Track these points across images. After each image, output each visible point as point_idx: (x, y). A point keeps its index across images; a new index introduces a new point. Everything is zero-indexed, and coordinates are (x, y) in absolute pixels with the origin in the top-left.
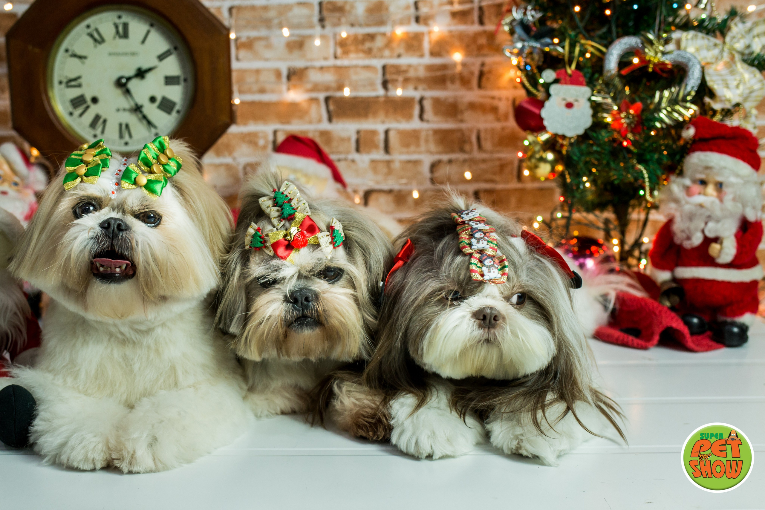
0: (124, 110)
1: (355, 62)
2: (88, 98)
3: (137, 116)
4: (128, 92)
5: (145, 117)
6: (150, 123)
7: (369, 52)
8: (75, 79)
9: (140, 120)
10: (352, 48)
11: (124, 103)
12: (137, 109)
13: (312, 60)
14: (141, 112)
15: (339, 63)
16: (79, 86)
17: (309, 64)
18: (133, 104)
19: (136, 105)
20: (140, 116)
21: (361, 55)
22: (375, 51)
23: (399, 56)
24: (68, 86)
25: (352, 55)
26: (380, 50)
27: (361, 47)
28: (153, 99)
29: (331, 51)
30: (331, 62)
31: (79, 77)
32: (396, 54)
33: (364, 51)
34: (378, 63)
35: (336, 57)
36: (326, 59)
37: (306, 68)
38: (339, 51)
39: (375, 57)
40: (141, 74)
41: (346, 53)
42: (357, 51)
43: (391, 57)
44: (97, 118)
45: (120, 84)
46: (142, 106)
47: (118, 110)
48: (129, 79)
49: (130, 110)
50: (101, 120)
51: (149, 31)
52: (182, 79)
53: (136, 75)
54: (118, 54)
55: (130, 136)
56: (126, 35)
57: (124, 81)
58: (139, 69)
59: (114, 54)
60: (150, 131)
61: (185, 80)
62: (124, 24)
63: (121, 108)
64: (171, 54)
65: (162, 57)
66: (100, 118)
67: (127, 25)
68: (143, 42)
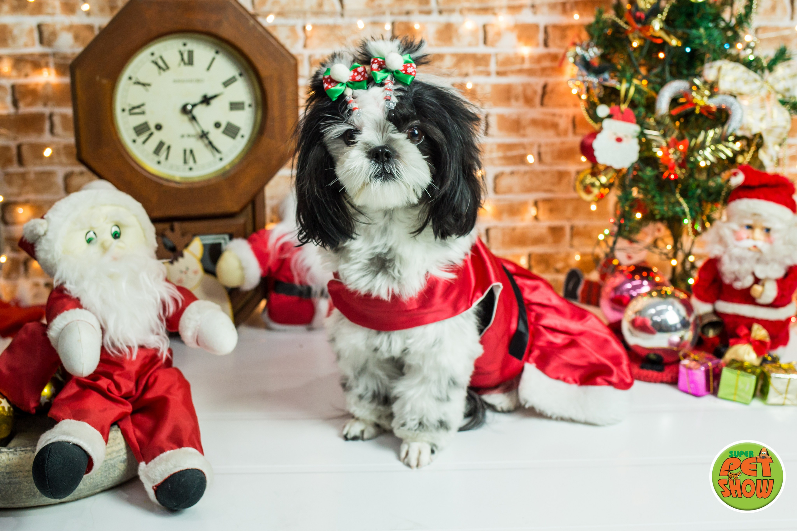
0: (190, 136)
2: (152, 125)
3: (203, 141)
4: (194, 118)
5: (210, 143)
6: (215, 149)
8: (138, 107)
9: (206, 146)
11: (191, 129)
14: (207, 138)
16: (143, 113)
18: (199, 131)
19: (203, 132)
20: (206, 142)
24: (131, 114)
28: (217, 125)
31: (142, 105)
32: (463, 73)
44: (161, 144)
45: (184, 110)
46: (208, 133)
47: (183, 136)
48: (194, 106)
49: (194, 136)
50: (165, 147)
51: (214, 59)
52: (246, 105)
53: (202, 102)
54: (183, 81)
55: (195, 162)
56: (191, 62)
57: (189, 107)
58: (205, 96)
59: (179, 81)
60: (214, 156)
61: (250, 105)
62: (189, 51)
63: (185, 134)
64: (236, 80)
65: (227, 84)
66: (164, 144)
67: (192, 51)
68: (208, 69)
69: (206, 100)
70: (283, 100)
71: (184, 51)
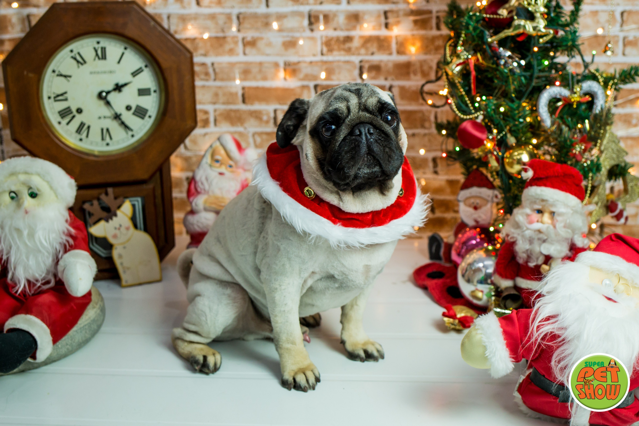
0: (105, 117)
1: (337, 58)
3: (117, 121)
4: (108, 103)
5: (123, 123)
6: (126, 127)
7: (349, 51)
8: (62, 95)
9: (120, 125)
10: (336, 47)
11: (105, 111)
12: (117, 117)
13: (303, 56)
14: (120, 119)
15: (325, 58)
16: (66, 100)
17: (301, 59)
18: (113, 112)
19: (116, 114)
20: (120, 122)
21: (343, 53)
22: (353, 50)
23: (373, 54)
24: (56, 101)
25: (335, 53)
26: (357, 49)
27: (342, 46)
28: (128, 108)
29: (319, 49)
30: (319, 58)
31: (66, 93)
32: (370, 52)
33: (344, 50)
34: (356, 59)
35: (322, 54)
36: (314, 55)
37: (299, 63)
38: (325, 49)
39: (353, 54)
40: (118, 88)
41: (330, 50)
42: (339, 49)
43: (366, 54)
44: (82, 124)
45: (101, 97)
46: (120, 115)
47: (100, 118)
48: (108, 93)
49: (109, 117)
50: (86, 127)
51: (123, 54)
52: (152, 90)
53: (115, 90)
54: (98, 73)
55: (111, 138)
56: (104, 57)
57: (104, 94)
58: (117, 85)
59: (95, 73)
60: (127, 133)
61: (155, 91)
62: (102, 48)
63: (102, 115)
64: (142, 71)
65: (135, 74)
66: (84, 125)
67: (105, 48)
68: (119, 62)
70: (181, 86)
71: (98, 48)
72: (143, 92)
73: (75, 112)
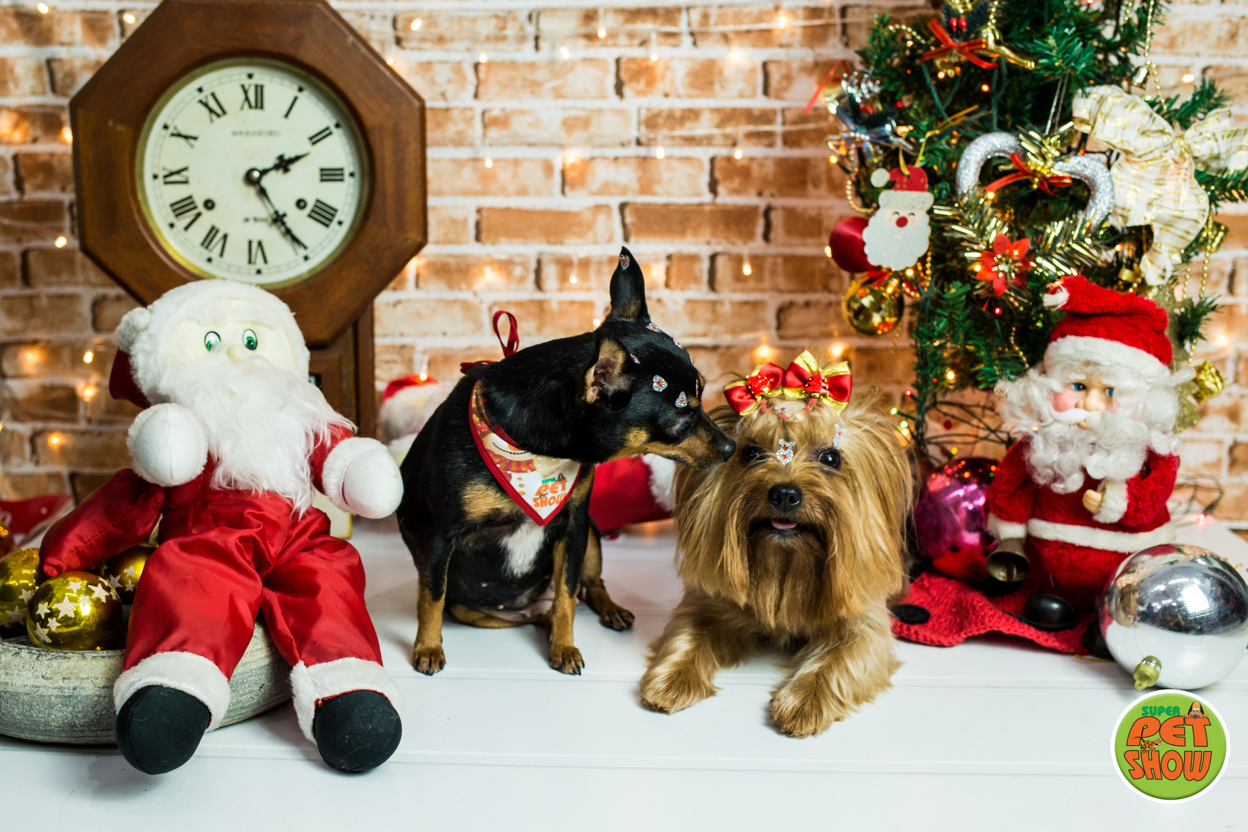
0: (256, 219)
2: (199, 202)
3: (279, 228)
4: (262, 193)
5: (288, 232)
6: (295, 240)
8: (178, 172)
9: (283, 235)
12: (278, 219)
14: (283, 224)
15: (642, 152)
16: (186, 182)
18: (272, 211)
19: (276, 213)
20: (283, 229)
24: (166, 183)
28: (301, 204)
30: (632, 150)
31: (185, 169)
35: (639, 143)
44: (213, 231)
45: (249, 179)
46: (284, 215)
47: (247, 220)
48: (264, 172)
49: (265, 220)
50: (220, 235)
51: (296, 99)
52: (347, 173)
53: (276, 167)
54: (247, 133)
55: (266, 261)
56: (259, 105)
57: (256, 174)
58: (281, 158)
59: (241, 133)
60: (296, 253)
61: (352, 175)
62: (256, 86)
63: (251, 216)
64: (330, 134)
65: (316, 139)
66: (217, 231)
67: (262, 87)
68: (287, 116)
69: (284, 164)
70: (400, 163)
71: (250, 85)
72: (329, 175)
73: (201, 208)
